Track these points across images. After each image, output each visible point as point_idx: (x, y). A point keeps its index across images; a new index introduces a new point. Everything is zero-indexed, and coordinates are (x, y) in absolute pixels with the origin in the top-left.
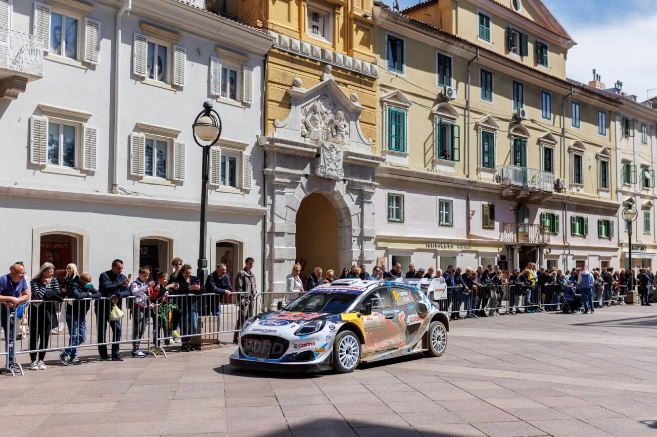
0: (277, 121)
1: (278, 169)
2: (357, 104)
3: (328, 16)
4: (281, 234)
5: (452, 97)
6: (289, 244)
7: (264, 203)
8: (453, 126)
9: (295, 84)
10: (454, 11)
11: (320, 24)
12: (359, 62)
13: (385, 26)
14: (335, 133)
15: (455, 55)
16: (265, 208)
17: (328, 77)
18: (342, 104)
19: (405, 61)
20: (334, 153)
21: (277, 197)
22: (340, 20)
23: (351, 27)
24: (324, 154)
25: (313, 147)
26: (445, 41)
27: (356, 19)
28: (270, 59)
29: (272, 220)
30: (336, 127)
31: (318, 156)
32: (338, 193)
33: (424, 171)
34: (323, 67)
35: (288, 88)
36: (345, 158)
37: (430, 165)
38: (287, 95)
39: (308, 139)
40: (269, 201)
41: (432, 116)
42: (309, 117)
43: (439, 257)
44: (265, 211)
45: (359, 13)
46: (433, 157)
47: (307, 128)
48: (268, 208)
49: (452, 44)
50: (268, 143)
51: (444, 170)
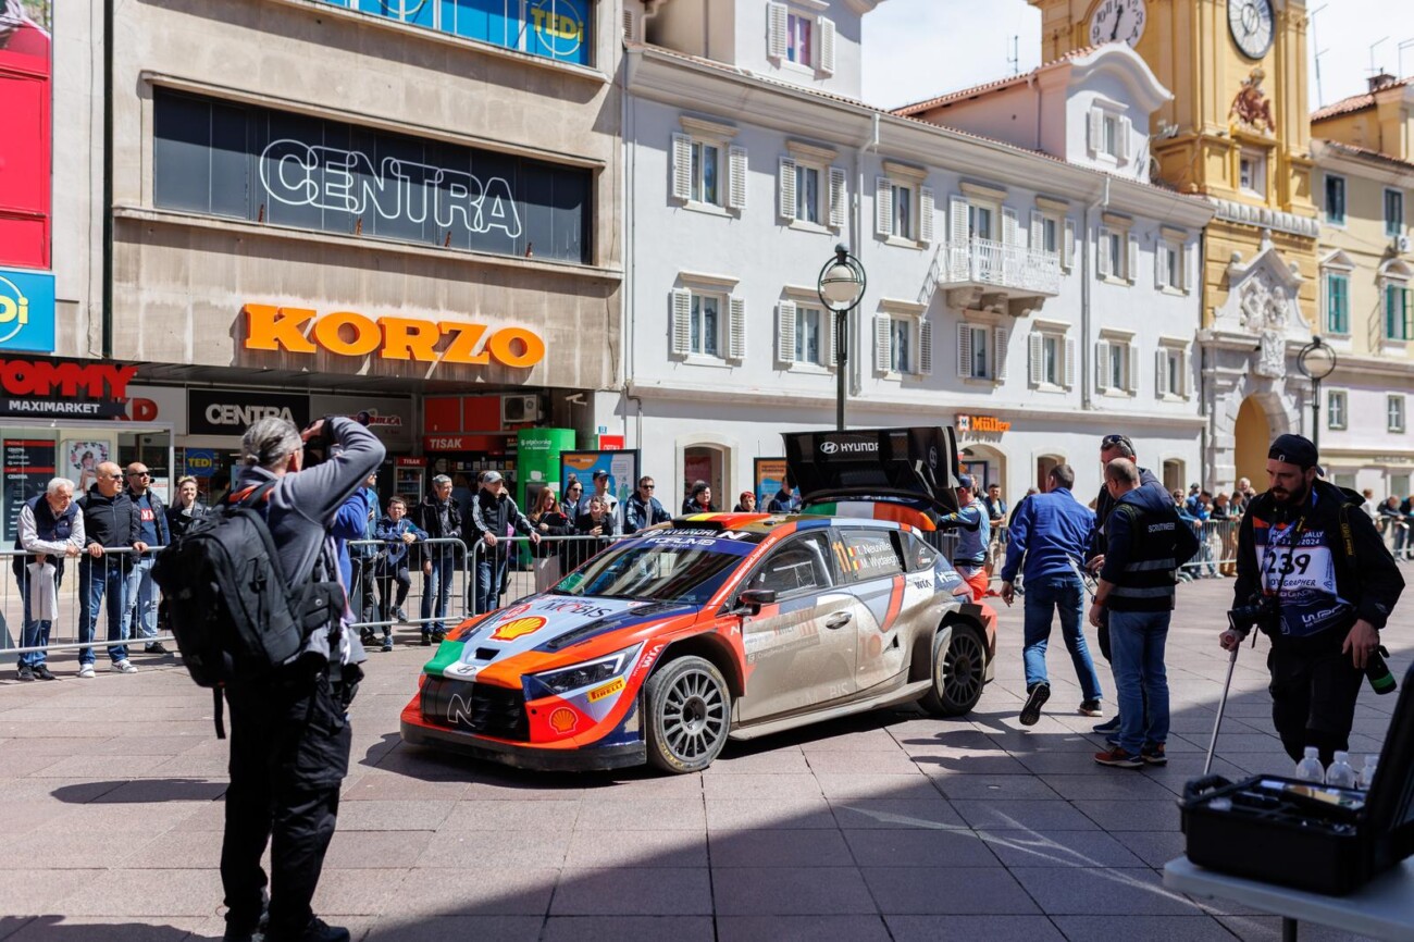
0: (1217, 308)
1: (1220, 369)
2: (1297, 276)
3: (1259, 162)
4: (1221, 450)
5: (1406, 250)
6: (1228, 462)
7: (1203, 412)
8: (1404, 291)
9: (1234, 259)
10: (1403, 126)
11: (1248, 174)
12: (1299, 219)
13: (1323, 165)
14: (1274, 317)
15: (1406, 188)
16: (1203, 419)
17: (1268, 245)
18: (1280, 278)
19: (1346, 209)
20: (1276, 343)
21: (1218, 404)
22: (1273, 164)
23: (1286, 172)
24: (1267, 346)
25: (1255, 339)
26: (1396, 172)
27: (1294, 162)
28: (1210, 232)
29: (1212, 432)
30: (1275, 309)
31: (1258, 348)
32: (1276, 394)
33: (1369, 357)
34: (1260, 233)
35: (1225, 266)
36: (1287, 349)
37: (1376, 348)
38: (1226, 276)
39: (1247, 328)
40: (1209, 410)
41: (1379, 278)
42: (1248, 299)
43: (1389, 477)
44: (1205, 422)
45: (1295, 153)
46: (1379, 337)
47: (1246, 313)
48: (1208, 418)
49: (1405, 175)
50: (1212, 338)
51: (1393, 355)
